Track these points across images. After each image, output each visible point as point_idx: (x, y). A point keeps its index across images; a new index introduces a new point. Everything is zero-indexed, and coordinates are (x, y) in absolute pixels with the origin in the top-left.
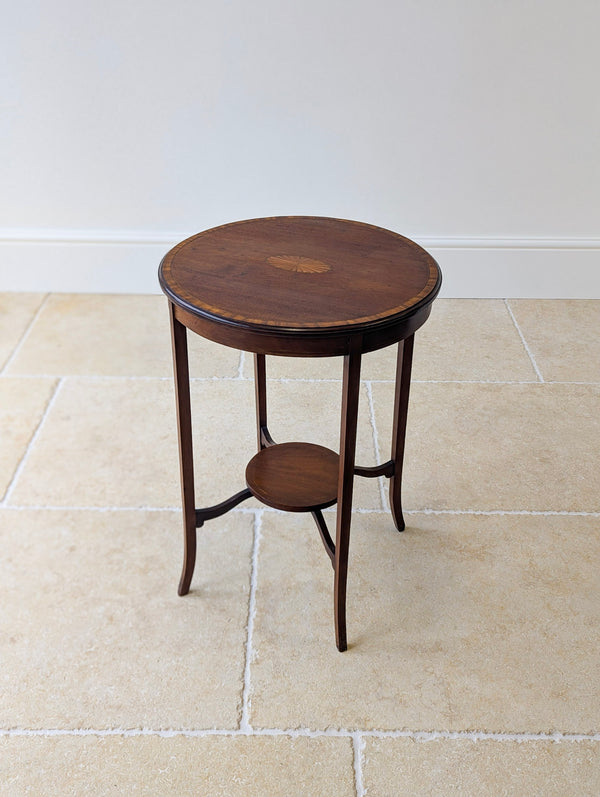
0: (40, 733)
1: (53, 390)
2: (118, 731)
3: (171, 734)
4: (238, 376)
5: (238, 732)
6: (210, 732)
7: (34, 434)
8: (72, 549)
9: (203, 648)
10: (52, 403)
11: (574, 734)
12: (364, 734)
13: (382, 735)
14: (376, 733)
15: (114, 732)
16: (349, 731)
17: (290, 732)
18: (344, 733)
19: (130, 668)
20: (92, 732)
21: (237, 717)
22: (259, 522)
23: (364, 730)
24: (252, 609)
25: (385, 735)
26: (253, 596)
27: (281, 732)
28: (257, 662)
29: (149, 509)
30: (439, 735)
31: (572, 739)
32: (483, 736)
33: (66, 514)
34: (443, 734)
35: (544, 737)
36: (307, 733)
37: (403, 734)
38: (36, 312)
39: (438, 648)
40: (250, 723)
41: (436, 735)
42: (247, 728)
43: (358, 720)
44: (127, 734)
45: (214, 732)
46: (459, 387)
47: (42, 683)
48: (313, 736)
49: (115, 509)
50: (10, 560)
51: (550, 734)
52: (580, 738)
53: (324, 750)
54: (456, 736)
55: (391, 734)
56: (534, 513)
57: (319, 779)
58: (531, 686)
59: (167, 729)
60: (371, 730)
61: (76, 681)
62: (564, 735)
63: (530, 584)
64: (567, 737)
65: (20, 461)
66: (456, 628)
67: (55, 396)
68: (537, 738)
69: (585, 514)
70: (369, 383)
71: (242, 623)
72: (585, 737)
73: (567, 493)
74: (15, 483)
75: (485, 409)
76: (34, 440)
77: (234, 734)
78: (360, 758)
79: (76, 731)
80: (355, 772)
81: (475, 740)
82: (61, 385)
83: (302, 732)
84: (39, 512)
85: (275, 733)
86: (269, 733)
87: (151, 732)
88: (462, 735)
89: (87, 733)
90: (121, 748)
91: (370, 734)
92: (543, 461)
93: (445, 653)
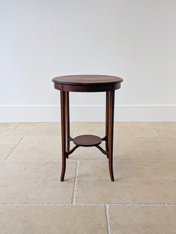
0: (14, 205)
1: (21, 139)
2: (36, 204)
3: (52, 205)
4: (73, 136)
5: (72, 204)
6: (63, 204)
8: (25, 169)
9: (62, 188)
10: (21, 142)
11: (171, 204)
13: (114, 205)
14: (112, 204)
15: (35, 205)
16: (104, 204)
17: (87, 204)
18: (103, 204)
19: (40, 192)
20: (29, 204)
21: (71, 201)
22: (78, 163)
23: (109, 204)
24: (76, 180)
26: (76, 177)
27: (84, 204)
28: (77, 190)
29: (47, 161)
30: (130, 205)
31: (170, 205)
32: (144, 205)
33: (24, 162)
34: (132, 205)
35: (162, 205)
36: (92, 204)
37: (120, 204)
38: (18, 126)
39: (130, 187)
40: (75, 202)
41: (129, 205)
42: (74, 203)
43: (107, 202)
44: (39, 205)
45: (65, 204)
46: (134, 138)
47: (15, 195)
48: (94, 205)
49: (38, 161)
50: (7, 171)
51: (164, 204)
52: (172, 205)
53: (97, 208)
54: (136, 205)
55: (117, 204)
56: (156, 161)
57: (95, 214)
58: (157, 195)
59: (51, 204)
61: (25, 194)
62: (168, 204)
63: (156, 174)
64: (169, 205)
65: (11, 152)
68: (160, 205)
69: (171, 161)
71: (73, 182)
72: (174, 205)
73: (165, 157)
74: (10, 156)
75: (141, 141)
76: (15, 148)
77: (70, 205)
78: (107, 210)
79: (24, 205)
80: (106, 212)
81: (142, 205)
82: (24, 138)
83: (90, 204)
84: (16, 162)
85: (82, 204)
86: (81, 204)
87: (46, 204)
88: (138, 205)
89: (27, 205)
90: (37, 208)
91: (111, 204)
92: (158, 151)
93: (132, 188)
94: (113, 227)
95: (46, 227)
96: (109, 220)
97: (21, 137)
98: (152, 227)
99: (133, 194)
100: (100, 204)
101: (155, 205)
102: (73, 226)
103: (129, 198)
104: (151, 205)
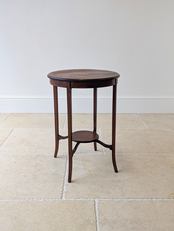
0: (4, 200)
1: (12, 131)
2: (26, 200)
3: (42, 200)
4: (63, 128)
5: (61, 200)
6: (53, 200)
7: (6, 140)
8: (15, 162)
9: (51, 182)
10: (11, 134)
11: (158, 199)
12: (98, 199)
13: (103, 199)
15: (25, 200)
16: (94, 199)
17: (77, 199)
18: (92, 199)
19: (30, 186)
20: (18, 200)
21: (61, 196)
22: (68, 156)
24: (66, 174)
25: (104, 200)
26: (66, 171)
27: (74, 199)
28: (67, 185)
29: (37, 154)
30: (120, 199)
32: (132, 199)
33: (14, 155)
34: (121, 199)
35: (150, 199)
36: (82, 199)
37: (109, 199)
38: (8, 117)
39: (119, 181)
41: (118, 200)
42: (64, 198)
43: (96, 196)
44: (29, 200)
45: (54, 199)
46: (124, 130)
47: (5, 190)
48: (83, 200)
49: (28, 154)
51: (152, 199)
52: (160, 200)
53: (86, 203)
54: (124, 199)
55: (106, 199)
56: (146, 154)
57: (84, 209)
58: (146, 189)
59: (40, 199)
60: (100, 198)
61: (14, 189)
62: (156, 199)
63: (145, 168)
64: (157, 199)
65: (1, 145)
66: (124, 177)
67: (12, 133)
68: (148, 200)
69: (160, 154)
70: (100, 129)
71: (63, 177)
72: (162, 199)
73: (155, 150)
75: (131, 134)
76: (6, 141)
77: (60, 200)
78: (97, 204)
79: (14, 200)
80: (95, 207)
81: (130, 200)
82: (14, 130)
83: (80, 199)
84: (6, 155)
85: (72, 199)
86: (70, 199)
87: (36, 200)
88: (126, 199)
89: (17, 200)
90: (27, 203)
91: (100, 199)
92: (148, 144)
93: (121, 182)
94: (101, 223)
95: (36, 223)
96: (98, 215)
97: (12, 129)
98: (140, 222)
99: (122, 189)
100: (89, 199)
101: (143, 200)
102: (62, 222)
103: (118, 193)
104: (139, 200)
